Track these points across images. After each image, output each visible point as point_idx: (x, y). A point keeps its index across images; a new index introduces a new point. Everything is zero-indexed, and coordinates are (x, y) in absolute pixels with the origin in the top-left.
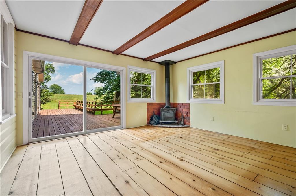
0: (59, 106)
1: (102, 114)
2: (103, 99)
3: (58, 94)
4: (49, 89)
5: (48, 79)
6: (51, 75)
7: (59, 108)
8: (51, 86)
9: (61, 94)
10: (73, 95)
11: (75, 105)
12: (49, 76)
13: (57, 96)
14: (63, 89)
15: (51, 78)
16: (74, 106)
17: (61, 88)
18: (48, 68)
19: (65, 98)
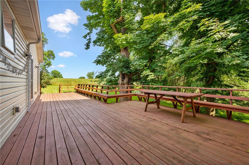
0: (60, 90)
1: (117, 102)
2: (106, 83)
3: (57, 78)
4: (50, 73)
5: (49, 64)
6: (52, 60)
7: (60, 92)
8: (52, 72)
9: (60, 78)
10: (70, 79)
11: (77, 88)
12: (50, 61)
13: (57, 80)
14: (61, 74)
15: (51, 63)
16: (75, 90)
17: (59, 73)
18: (49, 54)
19: (64, 82)
